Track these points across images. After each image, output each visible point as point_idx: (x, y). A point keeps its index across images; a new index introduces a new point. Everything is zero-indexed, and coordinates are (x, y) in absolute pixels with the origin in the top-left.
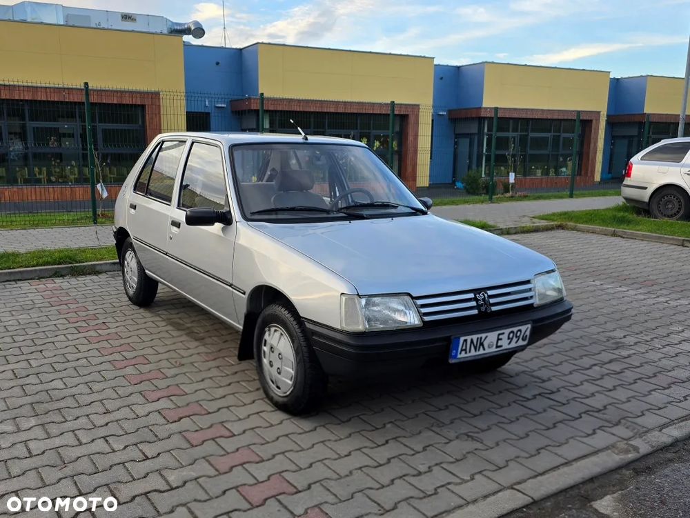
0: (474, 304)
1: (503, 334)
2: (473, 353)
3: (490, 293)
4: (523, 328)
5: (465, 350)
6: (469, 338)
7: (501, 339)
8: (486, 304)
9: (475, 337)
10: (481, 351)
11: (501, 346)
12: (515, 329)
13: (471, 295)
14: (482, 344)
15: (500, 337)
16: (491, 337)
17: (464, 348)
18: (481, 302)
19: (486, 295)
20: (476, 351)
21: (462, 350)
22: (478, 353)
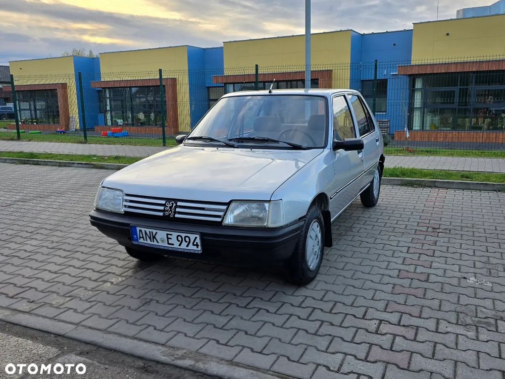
0: (162, 208)
1: (171, 235)
2: (149, 241)
3: (179, 204)
4: (192, 237)
5: (143, 237)
6: (143, 230)
7: (171, 239)
8: (171, 210)
9: (148, 230)
10: (155, 243)
11: (173, 244)
12: (183, 235)
13: (163, 202)
14: (154, 237)
15: (169, 236)
16: (161, 235)
17: (141, 236)
18: (168, 208)
19: (175, 205)
20: (151, 241)
21: (140, 237)
22: (152, 243)
